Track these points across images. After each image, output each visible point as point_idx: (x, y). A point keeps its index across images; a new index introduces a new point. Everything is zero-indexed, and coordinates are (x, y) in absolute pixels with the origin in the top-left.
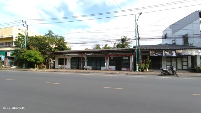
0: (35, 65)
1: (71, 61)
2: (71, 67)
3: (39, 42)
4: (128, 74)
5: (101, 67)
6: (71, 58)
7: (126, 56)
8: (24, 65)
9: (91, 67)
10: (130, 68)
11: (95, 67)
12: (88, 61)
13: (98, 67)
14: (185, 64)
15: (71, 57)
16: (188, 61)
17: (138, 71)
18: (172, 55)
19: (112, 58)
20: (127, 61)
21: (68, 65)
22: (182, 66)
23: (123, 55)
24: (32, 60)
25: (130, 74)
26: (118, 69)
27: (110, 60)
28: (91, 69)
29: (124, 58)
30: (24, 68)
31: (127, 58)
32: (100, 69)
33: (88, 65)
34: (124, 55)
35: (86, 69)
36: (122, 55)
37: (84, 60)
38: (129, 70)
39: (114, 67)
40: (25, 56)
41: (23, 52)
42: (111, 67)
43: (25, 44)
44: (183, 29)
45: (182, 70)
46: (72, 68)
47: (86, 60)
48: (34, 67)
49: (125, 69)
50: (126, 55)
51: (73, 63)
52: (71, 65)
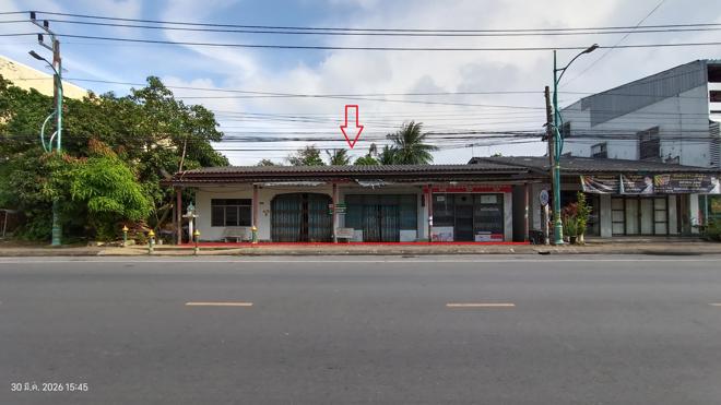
0: (126, 229)
1: (273, 211)
2: (273, 236)
3: (121, 125)
4: (548, 253)
5: (402, 232)
6: (271, 198)
7: (488, 191)
8: (56, 231)
9: (361, 232)
10: (502, 231)
11: (377, 231)
12: (346, 211)
13: (387, 232)
14: (660, 216)
15: (272, 194)
16: (667, 210)
17: (562, 241)
18: (643, 189)
19: (441, 199)
20: (491, 209)
21: (261, 228)
22: (654, 222)
23: (480, 190)
24: (112, 204)
25: (556, 253)
26: (464, 236)
27: (436, 207)
28: (360, 239)
29: (484, 200)
30: (56, 242)
31: (493, 200)
32: (396, 240)
33: (347, 226)
34: (484, 190)
35: (343, 241)
36: (475, 190)
37: (330, 206)
38: (500, 240)
39: (447, 231)
40: (76, 184)
41: (56, 169)
42: (438, 231)
43: (56, 129)
44: (642, 110)
45: (653, 234)
46: (276, 239)
47: (340, 206)
48: (115, 237)
49: (487, 237)
50: (491, 189)
51: (284, 219)
52: (273, 225)
